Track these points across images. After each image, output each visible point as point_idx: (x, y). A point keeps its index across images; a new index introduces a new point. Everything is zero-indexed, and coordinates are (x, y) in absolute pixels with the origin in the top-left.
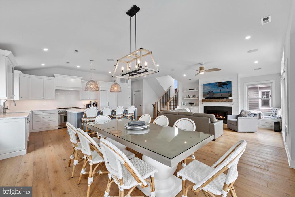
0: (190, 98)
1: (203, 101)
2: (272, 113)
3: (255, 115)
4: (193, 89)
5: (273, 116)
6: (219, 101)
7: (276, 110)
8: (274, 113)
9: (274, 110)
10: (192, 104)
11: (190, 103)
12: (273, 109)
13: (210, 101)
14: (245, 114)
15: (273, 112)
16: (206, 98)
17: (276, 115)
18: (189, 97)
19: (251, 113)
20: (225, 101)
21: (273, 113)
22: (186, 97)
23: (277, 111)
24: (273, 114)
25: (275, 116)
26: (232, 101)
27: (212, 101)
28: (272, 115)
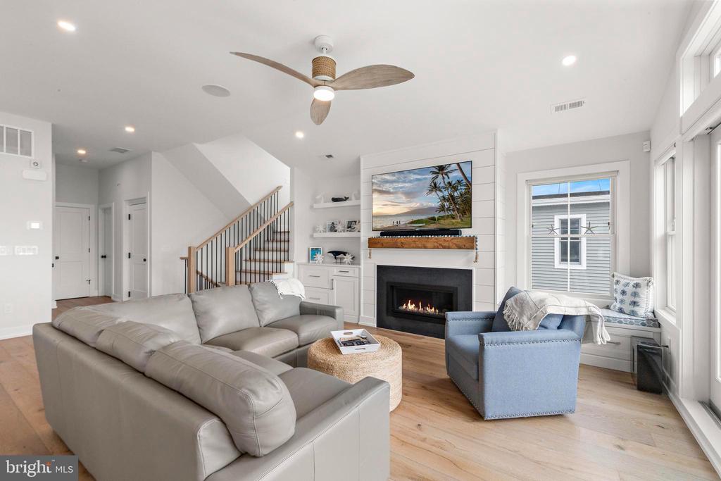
0: (336, 231)
1: (372, 243)
2: (619, 297)
3: (566, 321)
4: (346, 199)
5: (621, 311)
6: (429, 245)
7: (637, 285)
8: (628, 299)
9: (627, 284)
10: (341, 256)
11: (336, 253)
12: (623, 281)
13: (395, 246)
14: (521, 314)
15: (624, 293)
16: (382, 234)
17: (636, 309)
18: (333, 228)
19: (551, 311)
20: (446, 244)
21: (624, 297)
22: (321, 229)
23: (638, 290)
24: (622, 301)
25: (633, 313)
26: (472, 248)
27: (402, 246)
28: (618, 305)
